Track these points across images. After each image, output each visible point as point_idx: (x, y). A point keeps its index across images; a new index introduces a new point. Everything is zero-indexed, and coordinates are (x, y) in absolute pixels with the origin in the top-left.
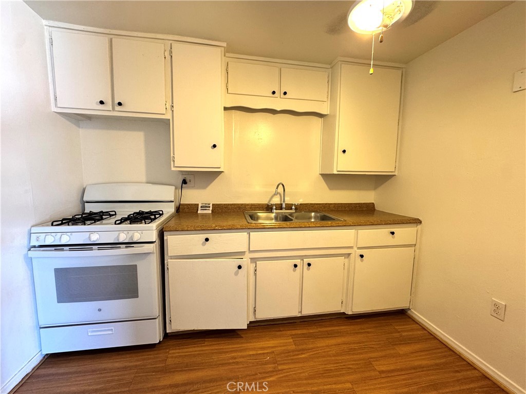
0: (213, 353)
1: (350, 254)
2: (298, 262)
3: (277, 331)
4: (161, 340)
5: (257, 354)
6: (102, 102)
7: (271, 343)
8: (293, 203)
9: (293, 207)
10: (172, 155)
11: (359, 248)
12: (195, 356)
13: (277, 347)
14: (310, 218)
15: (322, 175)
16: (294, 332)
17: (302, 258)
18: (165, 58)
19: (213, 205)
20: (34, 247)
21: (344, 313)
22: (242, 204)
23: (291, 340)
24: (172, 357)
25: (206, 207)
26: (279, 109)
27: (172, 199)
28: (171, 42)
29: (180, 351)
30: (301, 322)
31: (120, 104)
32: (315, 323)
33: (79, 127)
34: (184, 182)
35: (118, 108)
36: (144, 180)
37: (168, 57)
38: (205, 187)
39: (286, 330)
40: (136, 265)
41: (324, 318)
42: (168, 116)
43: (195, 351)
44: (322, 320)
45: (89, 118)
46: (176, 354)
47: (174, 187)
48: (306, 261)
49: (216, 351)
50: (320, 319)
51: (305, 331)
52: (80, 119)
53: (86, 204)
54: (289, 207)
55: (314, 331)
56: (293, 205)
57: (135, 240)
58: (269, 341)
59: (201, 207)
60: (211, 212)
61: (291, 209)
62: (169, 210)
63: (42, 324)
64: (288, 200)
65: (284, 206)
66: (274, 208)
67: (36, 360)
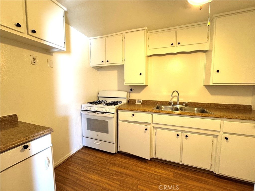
0: (133, 165)
1: (218, 135)
2: (180, 133)
3: (166, 167)
4: (116, 153)
5: (152, 173)
6: (103, 62)
7: (161, 171)
8: (184, 101)
9: (184, 104)
10: (124, 79)
11: (224, 133)
12: (126, 163)
13: (164, 174)
14: (194, 111)
15: (205, 86)
16: (175, 171)
17: (183, 132)
18: (123, 40)
19: (143, 100)
20: (83, 110)
21: (213, 172)
22: (156, 101)
23: (173, 174)
24: (118, 161)
25: (139, 101)
26: (175, 52)
27: (126, 97)
28: (125, 33)
29: (122, 159)
30: (182, 167)
31: (108, 61)
32: (191, 171)
33: (98, 71)
34: (131, 90)
35: (107, 63)
36: (117, 89)
37: (124, 40)
38: (139, 93)
39: (171, 168)
40: (108, 121)
41: (198, 170)
42: (123, 64)
43: (127, 162)
44: (196, 171)
45: (101, 67)
46: (120, 160)
47: (127, 92)
48: (185, 134)
49: (135, 165)
50: (196, 170)
51: (182, 173)
52: (99, 68)
53: (99, 98)
54: (181, 104)
55: (188, 175)
56: (184, 103)
57: (108, 111)
58: (160, 170)
59: (137, 101)
60: (141, 103)
61: (183, 105)
62: (124, 101)
63: (84, 135)
64: (181, 100)
65: (178, 103)
66: (172, 104)
67: (81, 147)
